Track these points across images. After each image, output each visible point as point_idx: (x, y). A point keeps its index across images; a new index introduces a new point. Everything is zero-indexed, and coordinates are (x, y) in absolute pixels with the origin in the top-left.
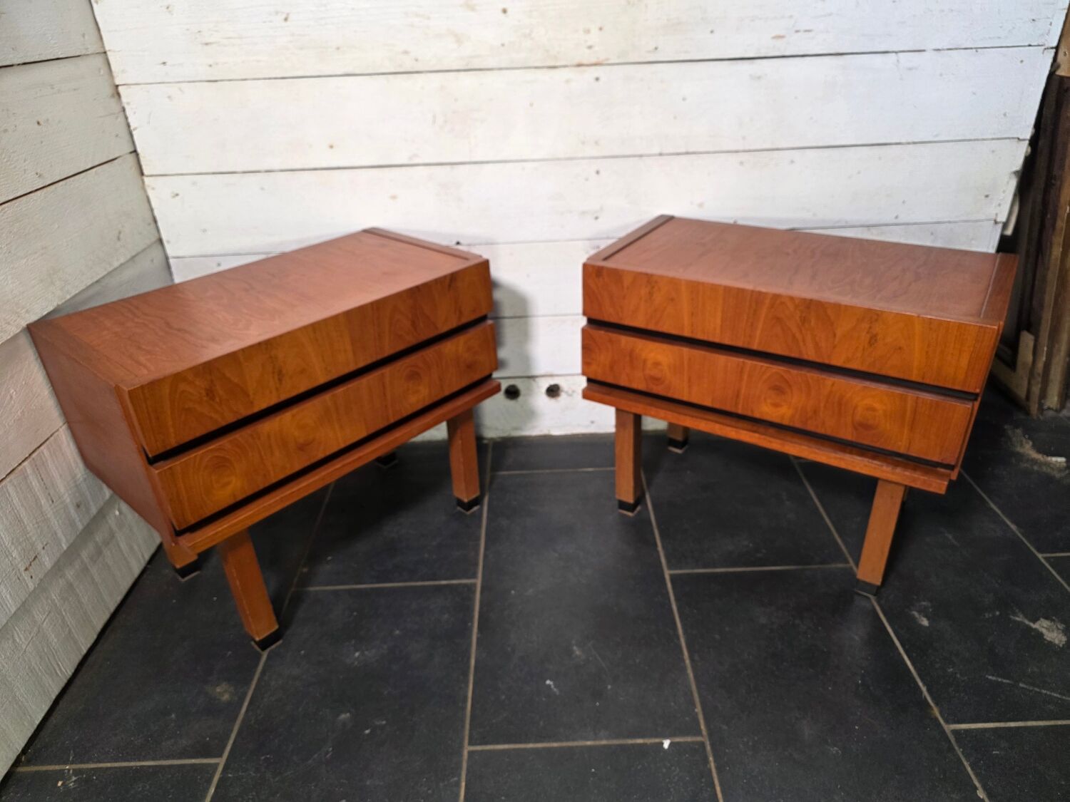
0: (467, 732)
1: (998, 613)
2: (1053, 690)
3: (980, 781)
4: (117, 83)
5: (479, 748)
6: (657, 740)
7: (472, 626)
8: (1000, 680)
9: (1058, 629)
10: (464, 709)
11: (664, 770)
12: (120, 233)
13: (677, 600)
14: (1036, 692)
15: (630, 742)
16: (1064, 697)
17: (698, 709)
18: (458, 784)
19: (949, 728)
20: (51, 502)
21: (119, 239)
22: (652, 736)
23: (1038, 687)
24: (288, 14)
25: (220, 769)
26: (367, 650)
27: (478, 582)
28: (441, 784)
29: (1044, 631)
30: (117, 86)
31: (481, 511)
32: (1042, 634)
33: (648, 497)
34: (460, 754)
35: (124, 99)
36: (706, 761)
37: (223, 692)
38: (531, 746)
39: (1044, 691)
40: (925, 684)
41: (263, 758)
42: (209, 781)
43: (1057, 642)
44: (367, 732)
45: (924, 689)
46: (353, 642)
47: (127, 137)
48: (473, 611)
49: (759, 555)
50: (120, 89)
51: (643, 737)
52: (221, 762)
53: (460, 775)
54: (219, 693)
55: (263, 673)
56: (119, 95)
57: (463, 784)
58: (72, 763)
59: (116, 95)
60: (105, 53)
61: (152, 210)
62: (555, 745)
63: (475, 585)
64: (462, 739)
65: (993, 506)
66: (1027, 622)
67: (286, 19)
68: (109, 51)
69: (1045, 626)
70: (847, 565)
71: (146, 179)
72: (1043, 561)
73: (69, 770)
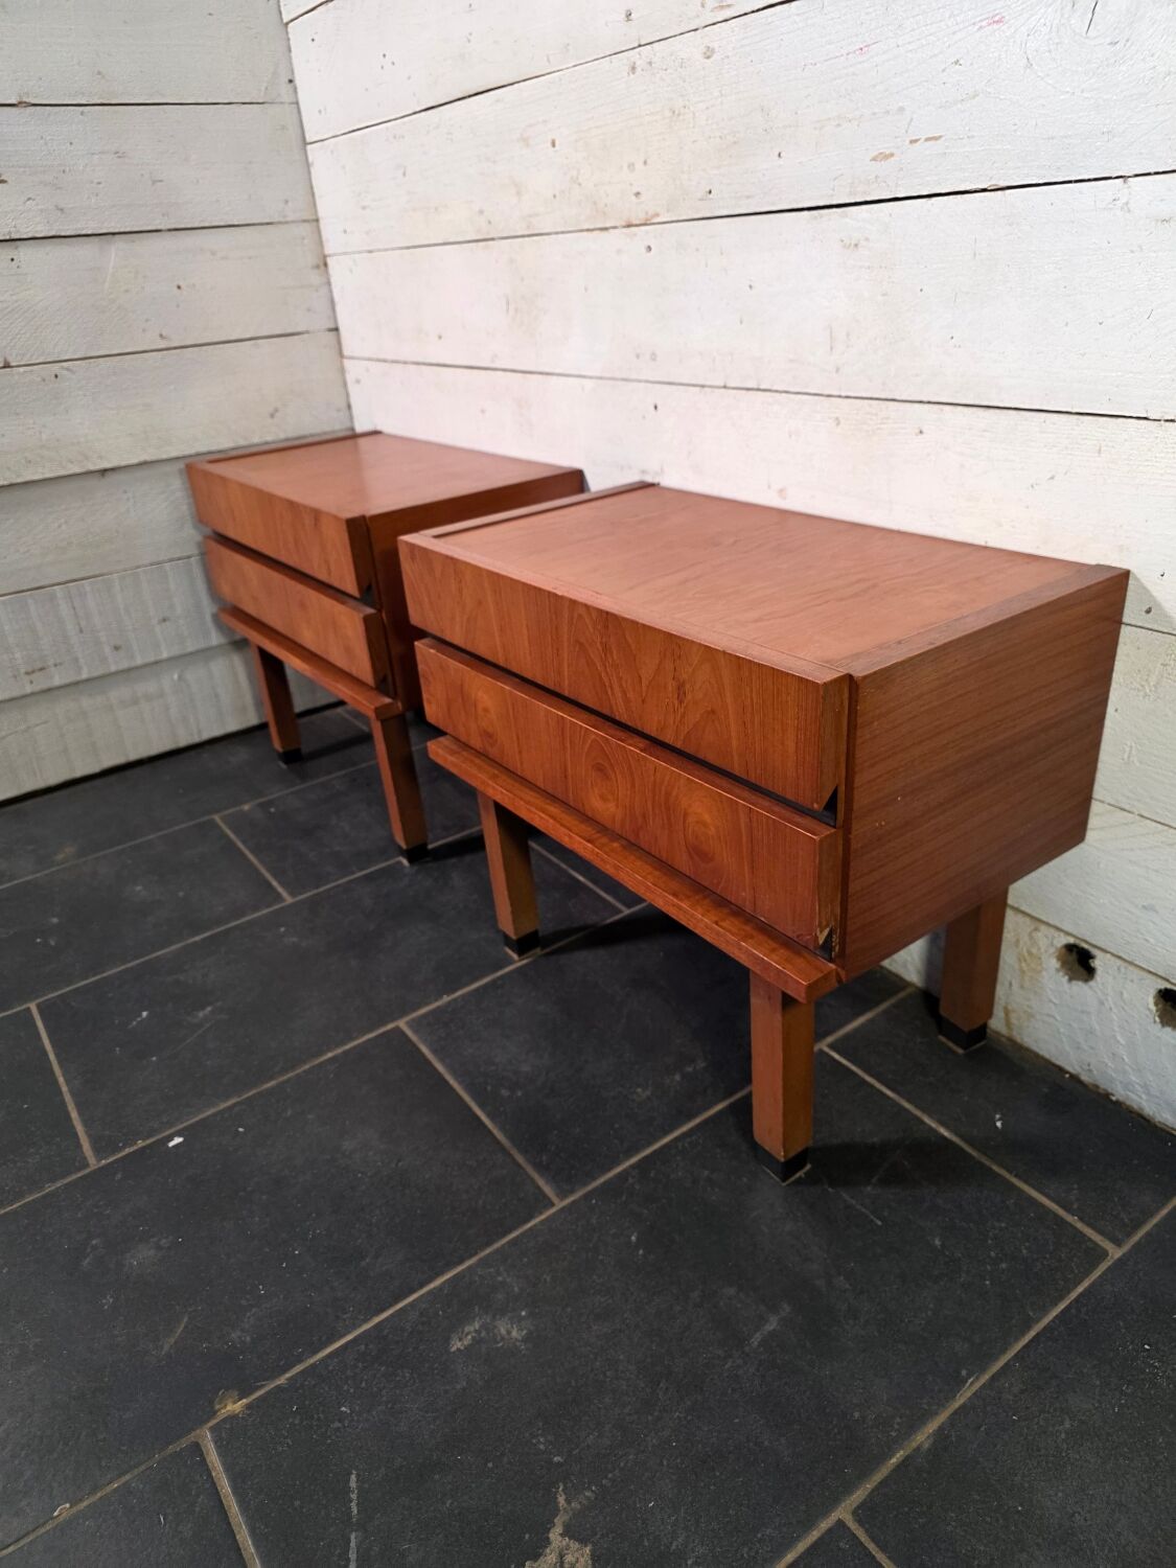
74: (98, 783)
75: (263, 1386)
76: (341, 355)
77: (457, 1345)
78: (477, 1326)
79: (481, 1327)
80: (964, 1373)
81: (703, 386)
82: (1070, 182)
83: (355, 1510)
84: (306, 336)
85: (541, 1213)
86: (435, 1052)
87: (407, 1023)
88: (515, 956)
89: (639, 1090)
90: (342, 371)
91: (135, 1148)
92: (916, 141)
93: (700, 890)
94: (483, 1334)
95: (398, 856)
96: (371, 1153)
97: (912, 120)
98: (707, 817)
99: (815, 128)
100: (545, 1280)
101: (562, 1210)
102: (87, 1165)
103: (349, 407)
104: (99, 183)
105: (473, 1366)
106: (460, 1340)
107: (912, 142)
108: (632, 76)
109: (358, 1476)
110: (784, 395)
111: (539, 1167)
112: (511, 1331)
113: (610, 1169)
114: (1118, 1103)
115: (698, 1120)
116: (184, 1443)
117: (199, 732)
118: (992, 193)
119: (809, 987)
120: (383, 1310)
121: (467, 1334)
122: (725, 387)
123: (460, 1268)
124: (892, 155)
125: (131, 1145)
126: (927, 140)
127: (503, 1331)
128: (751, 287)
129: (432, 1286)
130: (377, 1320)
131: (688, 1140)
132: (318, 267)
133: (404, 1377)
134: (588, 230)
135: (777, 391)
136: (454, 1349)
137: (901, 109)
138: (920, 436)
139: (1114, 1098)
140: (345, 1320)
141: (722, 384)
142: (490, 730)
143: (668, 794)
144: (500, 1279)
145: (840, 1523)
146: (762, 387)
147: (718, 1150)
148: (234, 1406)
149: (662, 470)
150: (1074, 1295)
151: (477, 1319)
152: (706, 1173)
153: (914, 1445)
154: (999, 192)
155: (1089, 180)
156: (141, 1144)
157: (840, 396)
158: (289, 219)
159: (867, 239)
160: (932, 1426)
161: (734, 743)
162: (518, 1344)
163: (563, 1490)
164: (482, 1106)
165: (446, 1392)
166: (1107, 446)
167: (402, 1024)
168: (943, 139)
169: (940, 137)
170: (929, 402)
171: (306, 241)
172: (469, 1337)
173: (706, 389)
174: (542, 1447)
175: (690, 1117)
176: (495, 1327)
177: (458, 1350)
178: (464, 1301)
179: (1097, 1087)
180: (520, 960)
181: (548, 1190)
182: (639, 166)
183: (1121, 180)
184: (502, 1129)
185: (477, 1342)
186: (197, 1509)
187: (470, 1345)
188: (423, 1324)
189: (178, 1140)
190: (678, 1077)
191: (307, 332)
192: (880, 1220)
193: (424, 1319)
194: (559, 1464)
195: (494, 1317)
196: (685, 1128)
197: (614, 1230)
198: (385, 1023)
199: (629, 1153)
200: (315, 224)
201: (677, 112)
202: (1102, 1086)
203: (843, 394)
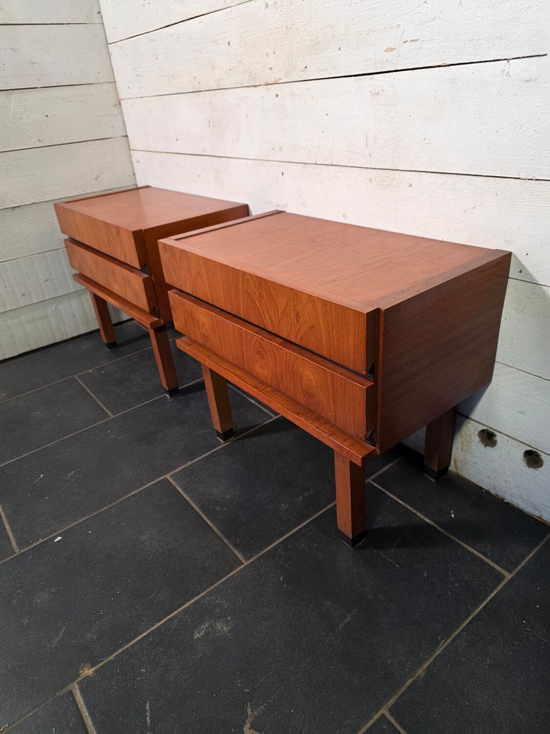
4: (120, 98)
7: (74, 433)
12: (98, 176)
19: (74, 686)
20: (4, 287)
21: (96, 179)
26: (43, 414)
27: (112, 417)
30: (120, 100)
35: (122, 107)
40: (118, 655)
46: (46, 408)
56: (120, 104)
59: (118, 105)
60: (115, 82)
61: (133, 168)
63: (110, 417)
66: (249, 722)
71: (131, 152)
72: (377, 715)
74: (17, 360)
75: (102, 661)
76: (130, 149)
77: (197, 636)
78: (207, 625)
79: (209, 626)
80: (439, 638)
81: (305, 164)
82: (481, 62)
83: (149, 721)
84: (111, 139)
85: (237, 568)
86: (184, 490)
87: (170, 476)
88: (222, 441)
89: (283, 505)
90: (130, 156)
91: (38, 543)
92: (406, 42)
93: (308, 411)
94: (210, 629)
95: (164, 394)
96: (154, 542)
97: (404, 31)
98: (311, 377)
99: (357, 35)
100: (239, 601)
101: (247, 566)
102: (15, 553)
103: (134, 174)
104: (4, 64)
105: (205, 646)
106: (199, 633)
107: (404, 42)
108: (267, 9)
109: (150, 704)
110: (344, 167)
111: (235, 545)
112: (223, 627)
113: (270, 545)
114: (508, 504)
115: (311, 519)
116: (64, 691)
117: (66, 334)
118: (444, 68)
119: (362, 458)
120: (161, 620)
121: (202, 630)
122: (316, 164)
123: (198, 597)
124: (395, 49)
125: (36, 542)
126: (412, 41)
127: (220, 628)
128: (327, 114)
129: (184, 607)
130: (158, 625)
131: (307, 529)
132: (116, 105)
133: (171, 653)
134: (247, 87)
135: (341, 166)
136: (196, 638)
137: (399, 26)
138: (410, 187)
139: (506, 501)
140: (142, 625)
141: (314, 163)
142: (206, 334)
143: (293, 367)
144: (217, 601)
145: (383, 716)
146: (334, 164)
147: (321, 533)
148: (88, 671)
149: (287, 205)
150: (489, 598)
151: (207, 622)
152: (316, 545)
153: (417, 675)
154: (447, 67)
155: (490, 61)
156: (41, 541)
157: (371, 168)
158: (101, 82)
159: (383, 91)
160: (425, 666)
161: (324, 343)
162: (227, 634)
163: (250, 706)
164: (207, 516)
165: (192, 659)
166: (500, 192)
167: (168, 476)
168: (419, 41)
169: (418, 40)
170: (414, 171)
171: (110, 93)
172: (203, 631)
173: (307, 165)
174: (239, 685)
175: (307, 518)
176: (215, 626)
177: (198, 638)
178: (200, 613)
179: (498, 496)
180: (224, 443)
181: (240, 556)
182: (271, 54)
183: (506, 61)
184: (218, 528)
185: (207, 633)
186: (71, 724)
187: (203, 635)
188: (181, 625)
189: (59, 538)
190: (301, 498)
191: (112, 138)
192: (399, 565)
193: (181, 623)
194: (247, 693)
195: (215, 621)
196: (305, 524)
197: (272, 575)
198: (160, 476)
199: (278, 537)
200: (114, 83)
201: (289, 28)
202: (500, 496)
203: (373, 167)
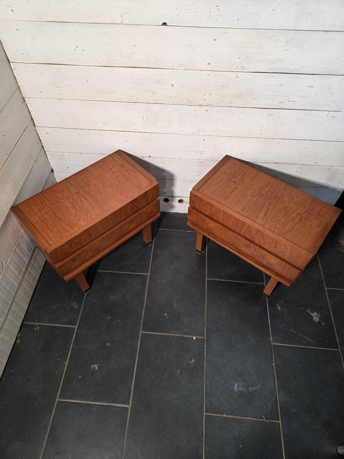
0: (141, 327)
1: (303, 308)
2: (307, 337)
3: (275, 361)
5: (144, 332)
6: (192, 337)
7: (146, 291)
8: (293, 331)
9: (318, 316)
10: (141, 320)
11: (192, 346)
13: (208, 290)
14: (302, 337)
15: (185, 336)
16: (309, 339)
17: (205, 329)
18: (138, 342)
19: (273, 344)
22: (191, 335)
23: (303, 335)
24: (88, 79)
25: (76, 329)
26: (115, 296)
27: (149, 274)
28: (134, 342)
29: (314, 316)
30: (24, 98)
31: (152, 245)
32: (313, 318)
33: (207, 246)
34: (139, 334)
35: (27, 102)
36: (204, 345)
37: (75, 305)
38: (158, 333)
39: (304, 337)
40: (271, 329)
41: (87, 328)
42: (74, 333)
43: (316, 321)
44: (115, 323)
45: (270, 331)
46: (111, 293)
47: (29, 115)
48: (146, 286)
49: (237, 276)
50: (25, 98)
51: (188, 335)
52: (76, 327)
53: (138, 340)
54: (74, 305)
55: (86, 300)
57: (139, 343)
58: (37, 323)
62: (165, 334)
63: (148, 275)
64: (140, 329)
65: (320, 266)
66: (310, 313)
67: (87, 81)
68: (20, 86)
69: (315, 315)
70: (264, 284)
72: (326, 291)
73: (37, 325)
